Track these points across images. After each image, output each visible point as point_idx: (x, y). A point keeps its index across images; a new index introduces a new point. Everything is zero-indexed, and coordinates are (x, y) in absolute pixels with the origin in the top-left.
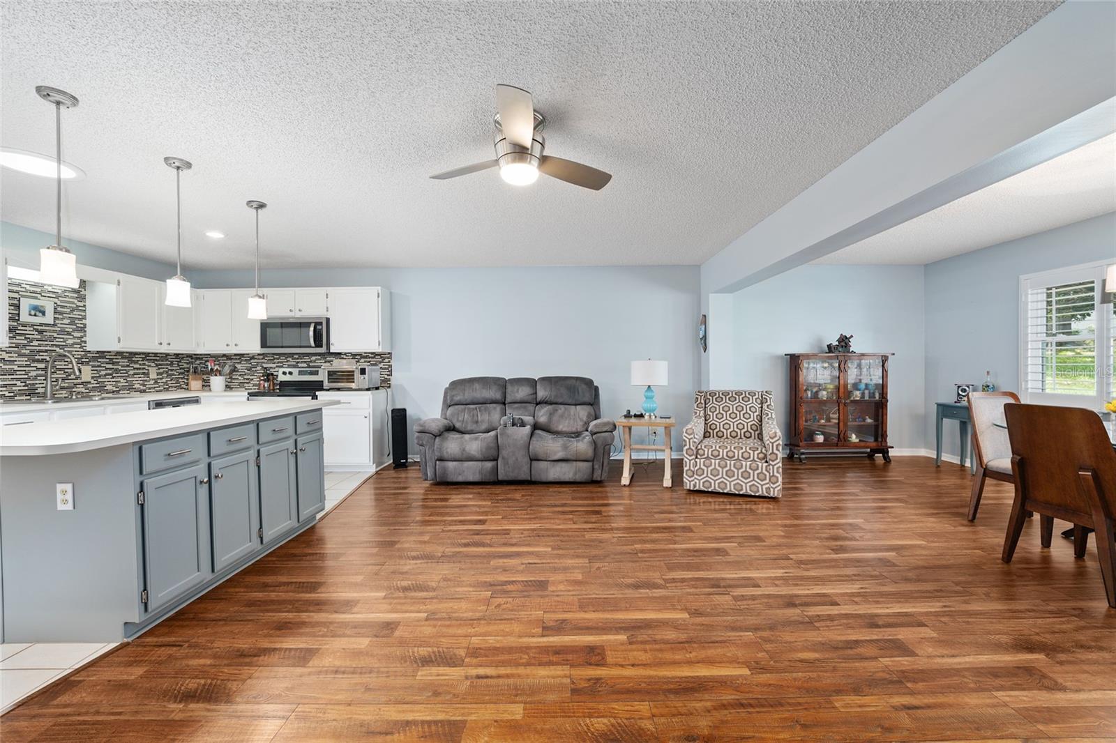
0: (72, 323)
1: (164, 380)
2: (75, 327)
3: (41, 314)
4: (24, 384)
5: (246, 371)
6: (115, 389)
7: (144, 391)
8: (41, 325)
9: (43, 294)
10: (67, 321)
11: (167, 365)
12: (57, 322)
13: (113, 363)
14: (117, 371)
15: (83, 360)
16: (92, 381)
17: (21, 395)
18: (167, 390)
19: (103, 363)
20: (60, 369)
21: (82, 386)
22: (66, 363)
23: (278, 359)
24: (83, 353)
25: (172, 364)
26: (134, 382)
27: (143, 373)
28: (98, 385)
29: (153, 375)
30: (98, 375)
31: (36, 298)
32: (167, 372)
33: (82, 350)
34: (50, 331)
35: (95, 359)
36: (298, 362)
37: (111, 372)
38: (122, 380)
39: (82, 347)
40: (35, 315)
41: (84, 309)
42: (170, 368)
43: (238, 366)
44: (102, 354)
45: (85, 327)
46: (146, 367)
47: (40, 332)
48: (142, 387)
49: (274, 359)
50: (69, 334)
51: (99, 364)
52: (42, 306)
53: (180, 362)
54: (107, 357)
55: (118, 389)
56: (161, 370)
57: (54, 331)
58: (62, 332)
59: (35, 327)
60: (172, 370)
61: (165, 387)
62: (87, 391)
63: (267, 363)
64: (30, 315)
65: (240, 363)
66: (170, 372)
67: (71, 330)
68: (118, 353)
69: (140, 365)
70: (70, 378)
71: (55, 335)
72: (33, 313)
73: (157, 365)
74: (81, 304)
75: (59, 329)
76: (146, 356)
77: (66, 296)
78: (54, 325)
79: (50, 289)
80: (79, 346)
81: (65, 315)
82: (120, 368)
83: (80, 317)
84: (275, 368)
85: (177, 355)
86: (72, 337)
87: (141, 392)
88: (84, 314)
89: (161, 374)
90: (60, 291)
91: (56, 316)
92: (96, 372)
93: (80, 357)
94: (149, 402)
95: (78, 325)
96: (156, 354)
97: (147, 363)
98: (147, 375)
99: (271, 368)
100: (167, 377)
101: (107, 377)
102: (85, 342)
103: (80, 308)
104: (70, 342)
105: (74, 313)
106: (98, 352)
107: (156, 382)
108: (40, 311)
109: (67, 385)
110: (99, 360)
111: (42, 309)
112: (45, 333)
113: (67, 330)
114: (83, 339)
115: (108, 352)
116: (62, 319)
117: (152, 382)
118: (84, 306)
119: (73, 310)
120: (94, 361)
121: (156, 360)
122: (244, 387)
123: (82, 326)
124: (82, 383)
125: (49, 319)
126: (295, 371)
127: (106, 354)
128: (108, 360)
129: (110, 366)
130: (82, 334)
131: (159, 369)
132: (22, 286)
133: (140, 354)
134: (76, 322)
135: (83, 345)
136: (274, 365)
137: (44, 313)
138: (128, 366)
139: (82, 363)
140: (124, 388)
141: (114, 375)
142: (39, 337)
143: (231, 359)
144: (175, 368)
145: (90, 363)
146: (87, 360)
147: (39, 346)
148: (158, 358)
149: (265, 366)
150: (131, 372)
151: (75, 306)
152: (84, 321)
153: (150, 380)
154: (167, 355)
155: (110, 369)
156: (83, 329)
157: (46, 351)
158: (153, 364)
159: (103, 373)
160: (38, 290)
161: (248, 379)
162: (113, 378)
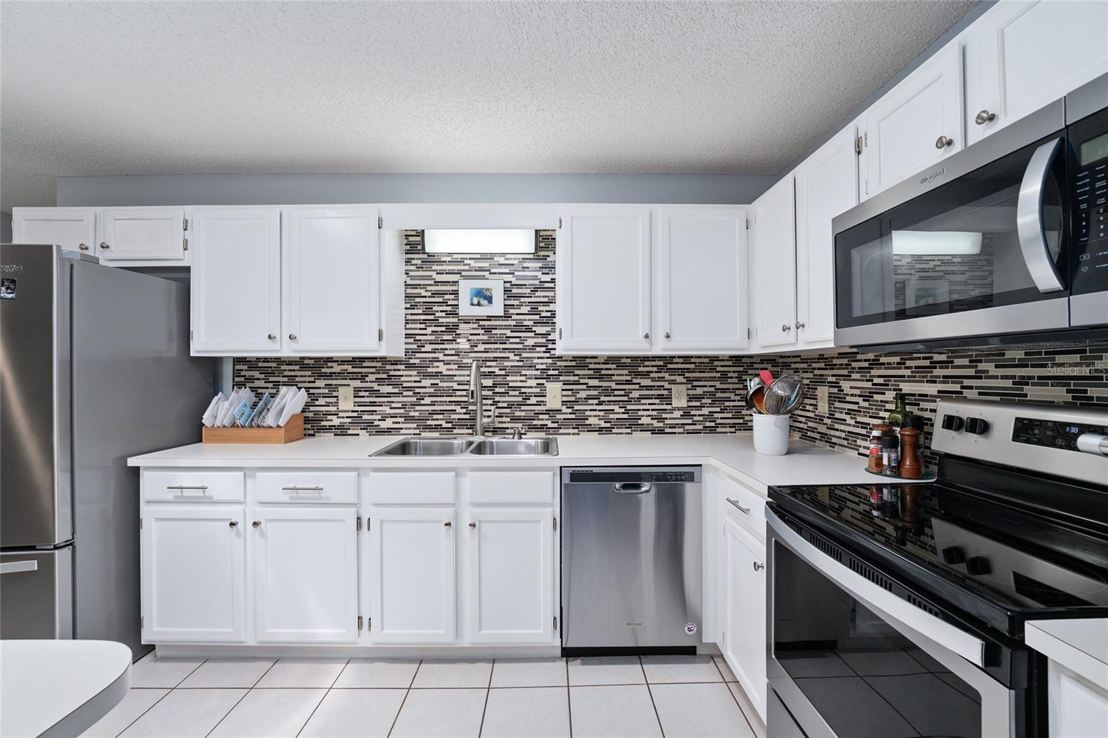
0: (534, 311)
1: (705, 411)
2: (537, 317)
3: (486, 302)
4: (464, 411)
5: (860, 400)
6: (603, 424)
7: (661, 432)
8: (489, 318)
9: (492, 271)
10: (525, 309)
11: (713, 379)
12: (511, 311)
13: (601, 378)
14: (608, 392)
15: (550, 372)
16: (564, 409)
17: (461, 427)
18: (712, 430)
19: (584, 377)
20: (514, 389)
21: (547, 416)
22: (523, 378)
23: (944, 364)
24: (550, 361)
25: (724, 377)
26: (640, 413)
27: (659, 397)
28: (573, 416)
29: (680, 401)
30: (573, 399)
31: (483, 278)
32: (712, 395)
33: (548, 355)
34: (501, 327)
35: (569, 370)
36: (1024, 381)
37: (596, 393)
38: (617, 408)
39: (548, 351)
40: (479, 304)
41: (552, 285)
42: (718, 385)
43: (846, 385)
44: (581, 362)
45: (553, 315)
46: (666, 385)
47: (488, 330)
48: (655, 422)
49: (934, 365)
50: (529, 330)
51: (576, 378)
52: (487, 290)
53: (745, 372)
54: (591, 366)
55: (608, 425)
56: (699, 391)
57: (506, 327)
58: (519, 327)
59: (481, 323)
60: (724, 391)
61: (708, 424)
62: (556, 425)
63: (911, 379)
64: (472, 304)
65: (847, 377)
66: (719, 395)
67: (531, 323)
68: (610, 360)
69: (653, 380)
70: (528, 402)
71: (509, 333)
72: (475, 301)
73: (689, 380)
74: (548, 278)
75: (514, 323)
76: (666, 362)
77: (525, 268)
78: (507, 316)
79: (502, 260)
80: (544, 349)
81: (522, 300)
82: (614, 386)
83: (546, 300)
84: (932, 399)
85: (737, 359)
86: (532, 334)
87: (654, 432)
88: (551, 294)
89: (698, 398)
90: (516, 262)
91: (508, 302)
92: (570, 393)
93: (544, 367)
94: (561, 467)
95: (543, 314)
96: (687, 359)
97: (667, 376)
98: (667, 399)
99: (924, 396)
100: (711, 405)
101: (590, 401)
102: (553, 342)
103: (546, 285)
104: (530, 342)
105: (537, 294)
106: (575, 358)
107: (686, 414)
108: (485, 298)
109: (523, 414)
110: (577, 372)
111: (488, 293)
112: (494, 331)
113: (525, 323)
114: (550, 338)
115: (592, 358)
116: (519, 306)
117: (678, 414)
118: (553, 281)
119: (535, 290)
120: (568, 373)
121: (689, 370)
122: (856, 448)
123: (549, 314)
124: (548, 412)
125: (497, 308)
126: (1003, 418)
127: (588, 361)
128: (592, 372)
129: (595, 382)
130: (549, 329)
131: (694, 387)
132: (466, 262)
133: (654, 358)
134: (540, 308)
135: (550, 346)
136: (932, 389)
137: (490, 300)
138: (629, 382)
139: (548, 378)
140: (620, 423)
141: (603, 399)
142: (486, 337)
143: (832, 367)
144: (731, 386)
145: (561, 378)
146: (556, 372)
147: (486, 351)
148: (692, 366)
149: (906, 388)
150: (635, 394)
151: (537, 282)
152: (552, 307)
153: (674, 409)
154: (714, 359)
155: (595, 387)
156: (550, 320)
157: (495, 359)
158: (680, 379)
159: (583, 395)
160: (486, 264)
161: (864, 425)
162: (600, 403)
